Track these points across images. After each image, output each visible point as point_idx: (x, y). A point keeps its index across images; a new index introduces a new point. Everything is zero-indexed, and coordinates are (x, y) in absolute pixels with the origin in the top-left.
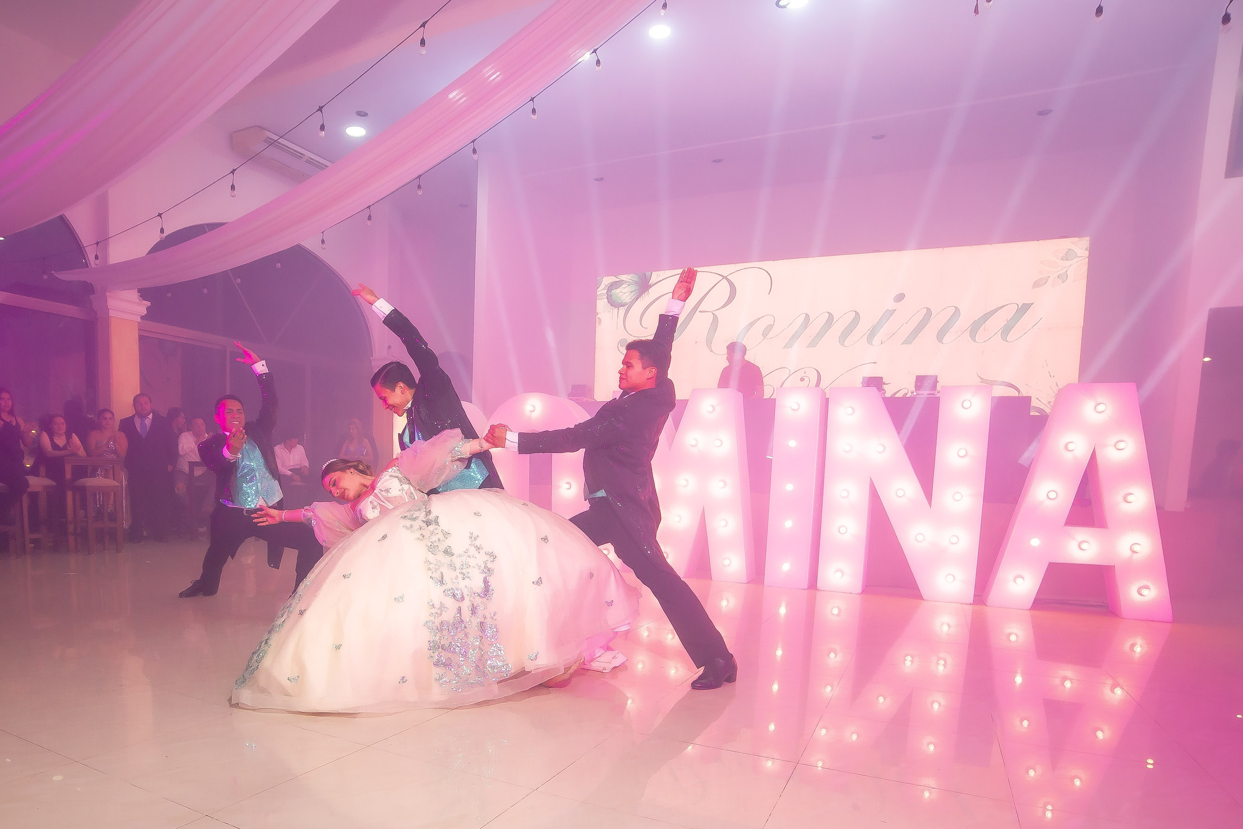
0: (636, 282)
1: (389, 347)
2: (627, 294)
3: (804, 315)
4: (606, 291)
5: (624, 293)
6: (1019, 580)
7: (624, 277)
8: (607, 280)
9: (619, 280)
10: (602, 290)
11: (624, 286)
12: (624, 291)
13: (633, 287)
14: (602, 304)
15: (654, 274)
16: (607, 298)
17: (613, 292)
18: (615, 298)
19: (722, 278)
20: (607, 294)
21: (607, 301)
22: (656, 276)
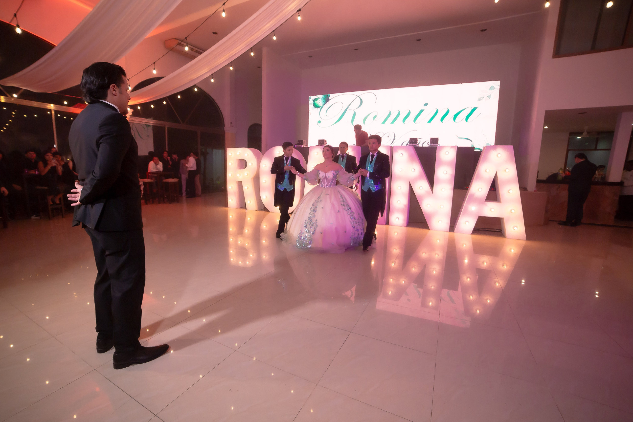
0: (324, 98)
1: (231, 123)
2: (321, 103)
3: (389, 112)
4: (313, 101)
5: (320, 102)
6: (467, 223)
7: (320, 96)
8: (313, 97)
9: (317, 97)
10: (311, 102)
11: (320, 99)
12: (319, 102)
13: (323, 100)
14: (311, 106)
15: (331, 95)
16: (313, 104)
17: (315, 102)
18: (316, 104)
19: (357, 96)
20: (313, 103)
21: (313, 105)
22: (332, 96)
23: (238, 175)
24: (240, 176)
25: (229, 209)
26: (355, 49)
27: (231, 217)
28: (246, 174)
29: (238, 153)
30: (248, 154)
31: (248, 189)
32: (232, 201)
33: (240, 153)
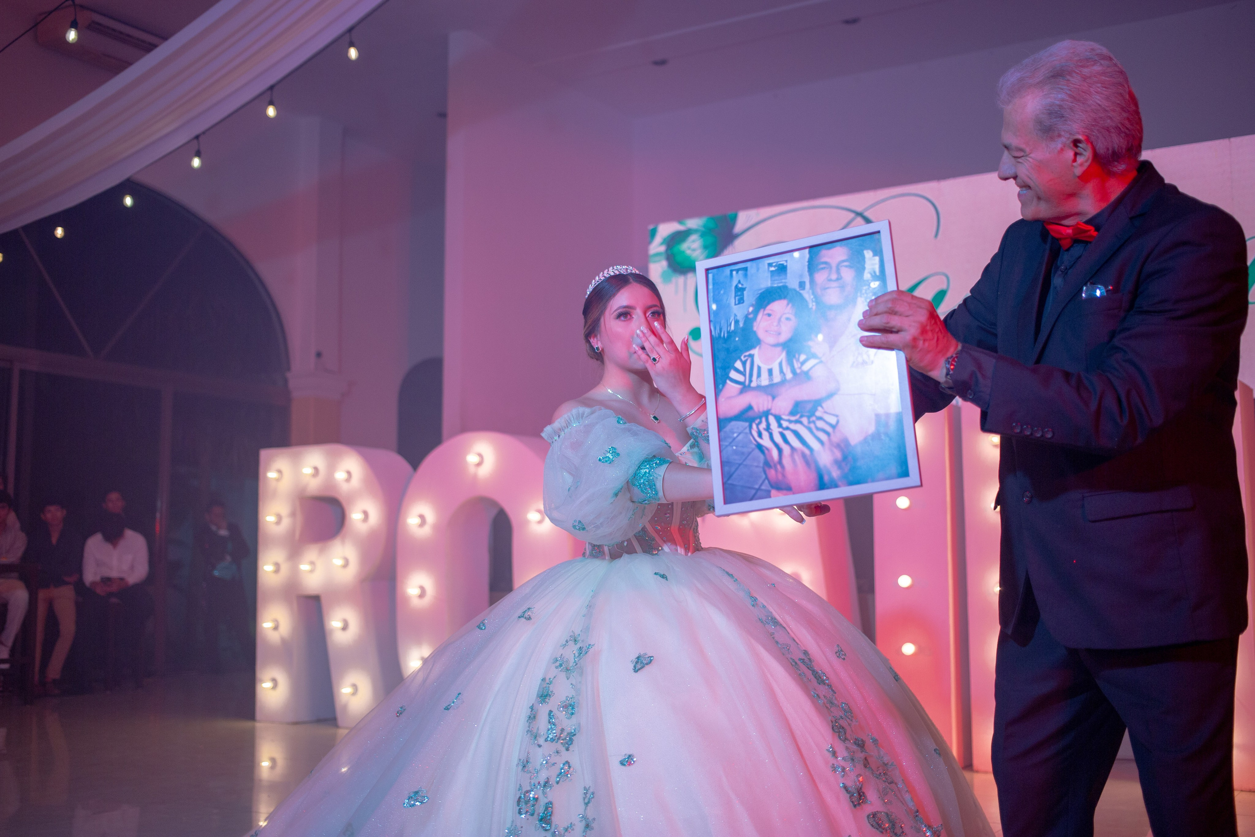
0: (712, 231)
1: (320, 355)
2: (698, 251)
4: (664, 247)
5: (694, 248)
7: (693, 223)
8: (666, 229)
9: (683, 228)
10: (656, 247)
11: (693, 237)
12: (692, 246)
13: (710, 239)
14: (659, 270)
15: (742, 215)
16: (666, 258)
17: (676, 249)
18: (679, 258)
19: (852, 215)
20: (667, 250)
21: (664, 263)
22: (744, 219)
23: (304, 567)
24: (312, 571)
25: (258, 725)
26: (847, 22)
27: (265, 764)
28: (338, 562)
29: (307, 470)
30: (349, 473)
31: (345, 628)
32: (275, 686)
33: (316, 469)
